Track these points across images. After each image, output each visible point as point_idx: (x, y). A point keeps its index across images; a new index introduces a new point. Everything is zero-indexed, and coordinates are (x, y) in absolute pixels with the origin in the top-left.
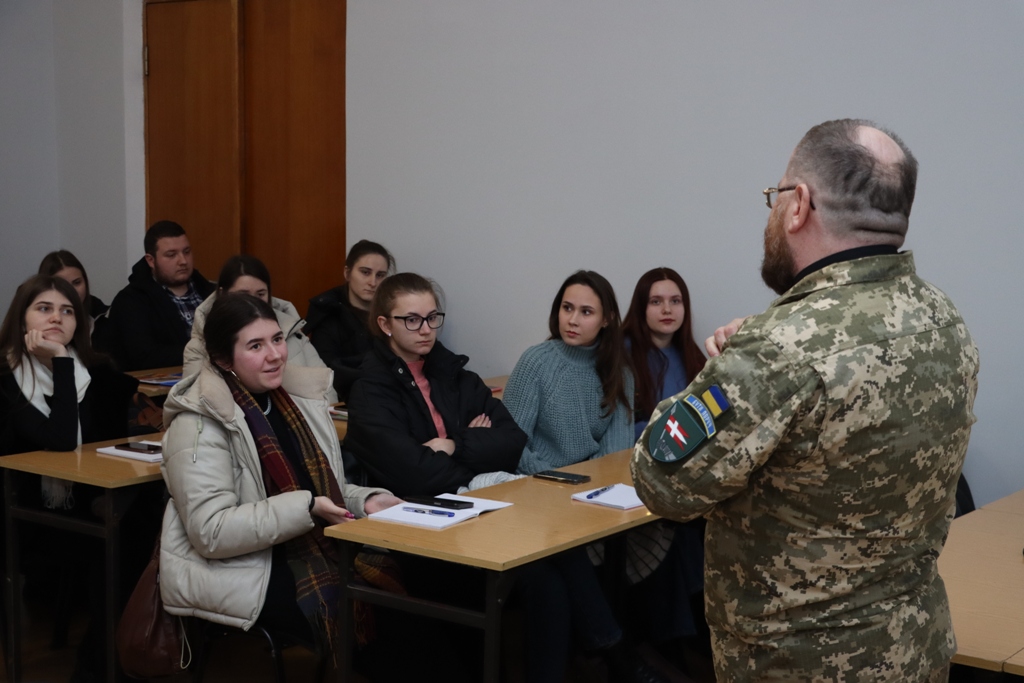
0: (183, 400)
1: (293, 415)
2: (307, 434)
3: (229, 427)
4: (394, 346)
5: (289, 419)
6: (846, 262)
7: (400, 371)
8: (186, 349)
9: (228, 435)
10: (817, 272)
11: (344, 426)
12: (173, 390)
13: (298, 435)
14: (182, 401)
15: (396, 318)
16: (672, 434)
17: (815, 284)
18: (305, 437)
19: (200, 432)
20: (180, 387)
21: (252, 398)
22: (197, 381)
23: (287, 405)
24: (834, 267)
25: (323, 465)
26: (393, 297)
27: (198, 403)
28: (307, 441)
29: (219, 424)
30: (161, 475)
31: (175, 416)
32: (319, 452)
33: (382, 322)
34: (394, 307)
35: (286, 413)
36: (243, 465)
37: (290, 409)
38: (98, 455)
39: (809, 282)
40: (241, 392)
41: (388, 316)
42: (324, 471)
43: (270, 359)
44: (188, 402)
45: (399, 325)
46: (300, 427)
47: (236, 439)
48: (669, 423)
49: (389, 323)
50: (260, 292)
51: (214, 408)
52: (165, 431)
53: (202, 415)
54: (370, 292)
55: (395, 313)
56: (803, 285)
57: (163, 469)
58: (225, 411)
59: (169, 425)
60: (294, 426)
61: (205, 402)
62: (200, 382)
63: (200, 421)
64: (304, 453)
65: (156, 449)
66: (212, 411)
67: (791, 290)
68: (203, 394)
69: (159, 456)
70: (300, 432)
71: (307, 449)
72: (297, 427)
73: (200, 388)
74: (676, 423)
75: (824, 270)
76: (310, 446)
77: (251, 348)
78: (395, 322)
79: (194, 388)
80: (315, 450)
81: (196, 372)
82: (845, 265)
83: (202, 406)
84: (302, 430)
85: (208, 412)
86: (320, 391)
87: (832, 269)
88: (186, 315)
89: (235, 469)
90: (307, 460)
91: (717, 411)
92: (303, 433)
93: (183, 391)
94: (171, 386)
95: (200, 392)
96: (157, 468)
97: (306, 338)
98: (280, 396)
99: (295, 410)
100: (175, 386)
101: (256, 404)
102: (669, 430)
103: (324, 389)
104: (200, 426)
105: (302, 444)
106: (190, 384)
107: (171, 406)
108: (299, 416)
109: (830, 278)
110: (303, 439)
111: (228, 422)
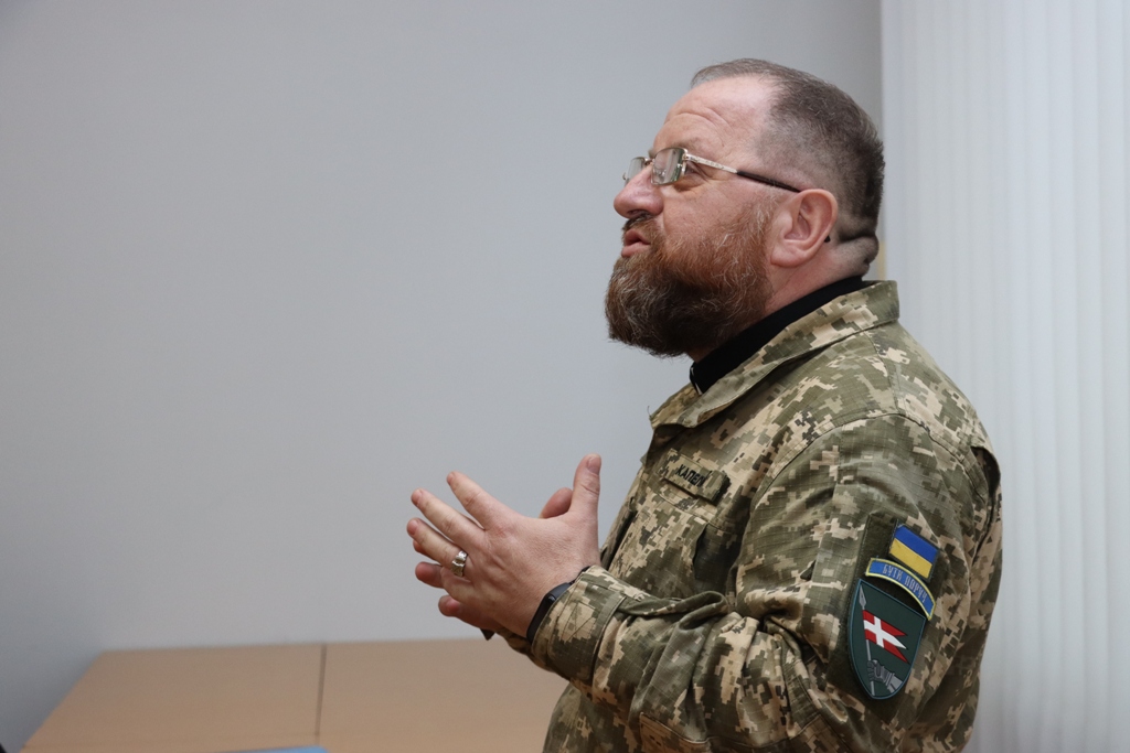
6: (856, 293)
10: (813, 315)
16: (880, 643)
17: (812, 337)
24: (843, 303)
39: (799, 334)
48: (867, 625)
56: (788, 340)
67: (762, 352)
74: (877, 620)
75: (827, 308)
82: (856, 298)
87: (840, 307)
91: (924, 567)
102: (872, 637)
109: (839, 322)
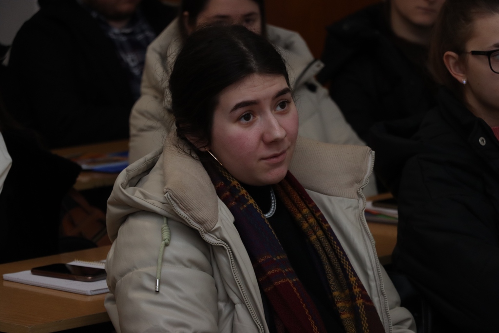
0: (138, 194)
1: (312, 220)
2: (334, 250)
3: (210, 239)
4: (471, 101)
5: (306, 225)
7: (482, 141)
8: (134, 112)
9: (209, 250)
11: (392, 233)
12: (121, 178)
13: (320, 251)
14: (136, 195)
15: (474, 53)
18: (332, 255)
19: (167, 245)
20: (132, 174)
21: (244, 191)
22: (157, 165)
23: (302, 204)
25: (360, 302)
26: (469, 20)
27: (162, 199)
28: (335, 262)
29: (194, 235)
30: (106, 314)
31: (124, 219)
32: (353, 279)
33: (451, 61)
34: (470, 35)
35: (299, 216)
36: (235, 299)
37: (306, 211)
38: (5, 284)
40: (227, 183)
41: (461, 51)
42: (362, 310)
43: (268, 138)
44: (145, 196)
45: (479, 65)
46: (323, 240)
47: (222, 259)
49: (462, 62)
50: (248, 18)
51: (187, 209)
52: (111, 244)
53: (168, 218)
54: (427, 11)
55: (472, 46)
57: (109, 306)
58: (203, 214)
59: (115, 236)
60: (313, 238)
61: (173, 199)
62: (162, 167)
63: (165, 228)
64: (332, 282)
65: (97, 274)
66: (183, 214)
68: (169, 186)
69: (102, 285)
70: (323, 248)
71: (336, 275)
72: (318, 239)
73: (164, 175)
76: (339, 270)
77: (238, 120)
78: (472, 60)
79: (154, 177)
80: (346, 276)
81: (157, 149)
83: (166, 203)
84: (326, 244)
85: (177, 215)
86: (351, 184)
88: (130, 59)
89: (221, 305)
90: (336, 293)
92: (328, 249)
93: (136, 180)
94: (118, 171)
95: (164, 183)
96: (101, 303)
97: (322, 91)
98: (290, 188)
99: (314, 210)
100: (124, 172)
101: (252, 201)
103: (358, 181)
104: (166, 235)
105: (327, 267)
106: (149, 168)
107: (119, 203)
108: (321, 221)
110: (329, 259)
111: (209, 231)
